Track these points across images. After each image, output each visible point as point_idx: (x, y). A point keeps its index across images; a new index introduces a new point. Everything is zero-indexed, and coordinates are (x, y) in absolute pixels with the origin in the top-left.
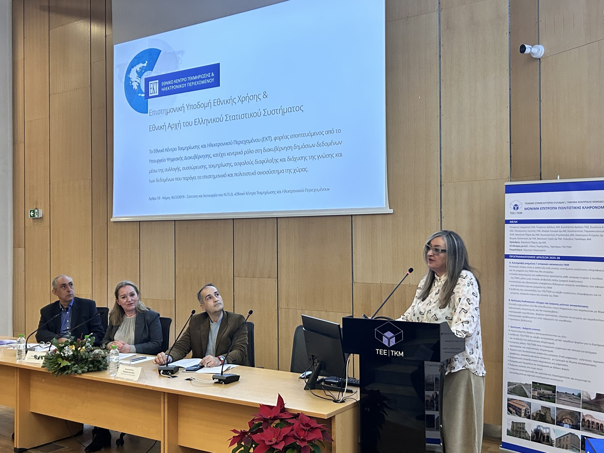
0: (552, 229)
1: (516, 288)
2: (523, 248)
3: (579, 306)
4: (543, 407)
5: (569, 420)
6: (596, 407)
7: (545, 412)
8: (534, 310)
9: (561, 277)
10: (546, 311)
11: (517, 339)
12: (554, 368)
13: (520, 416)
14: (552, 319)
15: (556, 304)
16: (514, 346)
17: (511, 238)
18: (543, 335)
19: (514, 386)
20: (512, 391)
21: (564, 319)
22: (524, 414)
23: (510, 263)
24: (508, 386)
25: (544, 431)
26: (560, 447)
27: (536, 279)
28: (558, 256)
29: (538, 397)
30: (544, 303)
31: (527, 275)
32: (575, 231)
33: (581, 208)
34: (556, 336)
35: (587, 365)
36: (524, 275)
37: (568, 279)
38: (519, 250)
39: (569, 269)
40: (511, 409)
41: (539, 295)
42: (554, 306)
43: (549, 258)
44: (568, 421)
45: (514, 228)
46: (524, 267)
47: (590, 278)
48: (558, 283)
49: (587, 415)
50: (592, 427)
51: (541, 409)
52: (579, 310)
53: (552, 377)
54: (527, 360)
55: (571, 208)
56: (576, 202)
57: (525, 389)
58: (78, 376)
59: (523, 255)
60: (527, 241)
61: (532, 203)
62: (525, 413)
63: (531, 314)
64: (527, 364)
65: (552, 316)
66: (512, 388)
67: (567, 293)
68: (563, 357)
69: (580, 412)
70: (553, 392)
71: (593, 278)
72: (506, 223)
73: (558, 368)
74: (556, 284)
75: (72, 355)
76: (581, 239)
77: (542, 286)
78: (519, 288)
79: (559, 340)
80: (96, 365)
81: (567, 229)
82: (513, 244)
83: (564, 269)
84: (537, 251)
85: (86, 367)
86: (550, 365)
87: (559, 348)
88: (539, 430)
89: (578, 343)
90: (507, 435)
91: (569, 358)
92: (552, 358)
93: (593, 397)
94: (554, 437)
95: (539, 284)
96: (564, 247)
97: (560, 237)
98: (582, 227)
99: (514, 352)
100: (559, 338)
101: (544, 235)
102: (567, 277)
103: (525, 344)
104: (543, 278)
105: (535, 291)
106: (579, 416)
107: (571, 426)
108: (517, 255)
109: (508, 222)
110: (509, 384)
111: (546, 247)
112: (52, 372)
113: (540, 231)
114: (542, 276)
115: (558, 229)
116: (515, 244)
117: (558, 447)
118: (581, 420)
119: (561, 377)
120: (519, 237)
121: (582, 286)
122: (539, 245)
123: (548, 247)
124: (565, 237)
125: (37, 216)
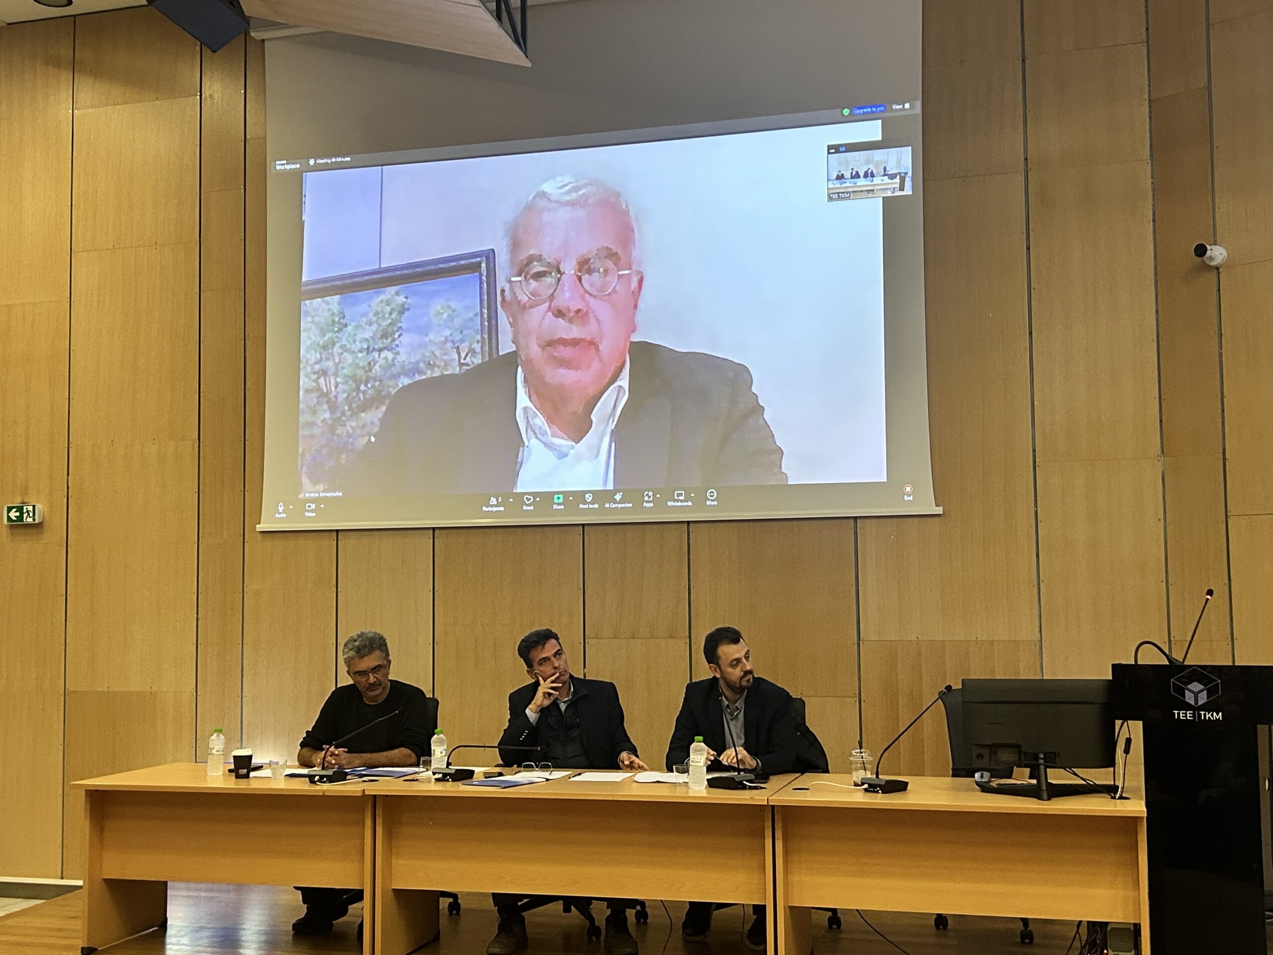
125: (30, 520)
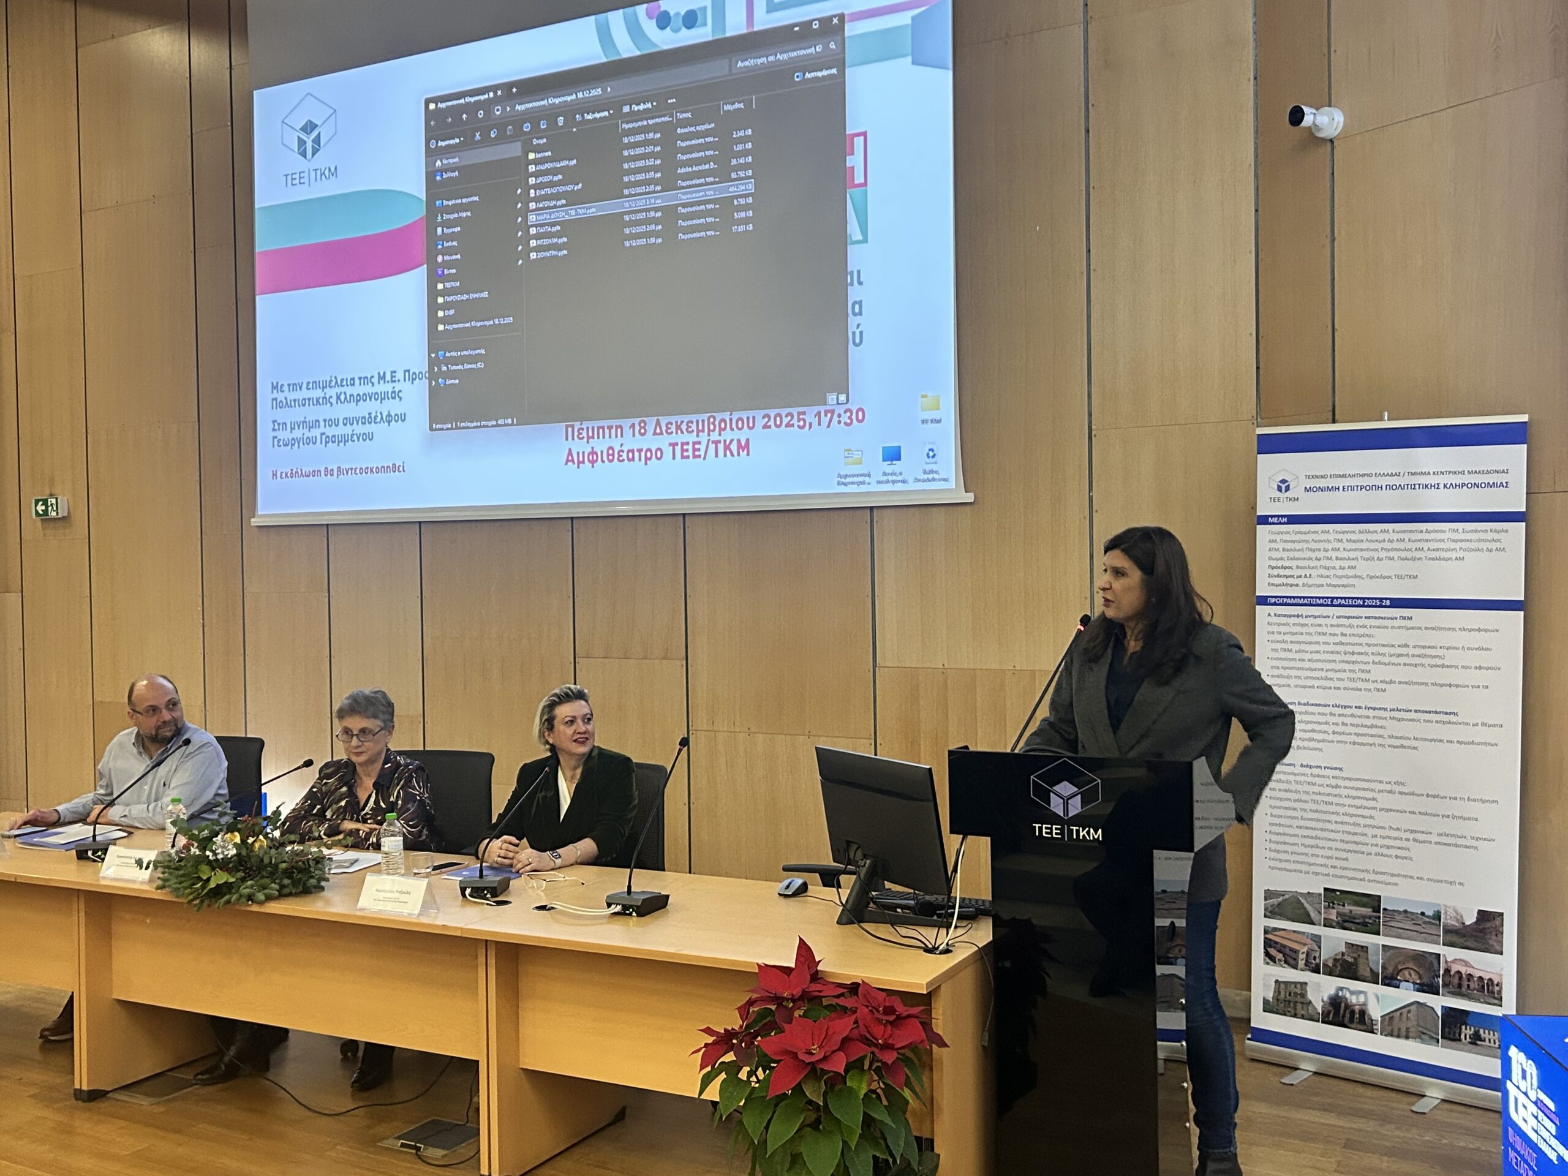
0: (1370, 537)
1: (1286, 673)
2: (1300, 581)
3: (1436, 712)
4: (1350, 945)
5: (1413, 973)
6: (1477, 941)
7: (1356, 955)
8: (1327, 723)
9: (1393, 646)
10: (1358, 726)
11: (1286, 791)
12: (1376, 854)
13: (1295, 967)
14: (1372, 742)
15: (1380, 709)
16: (1279, 808)
17: (1270, 558)
18: (1350, 779)
19: (1281, 899)
20: (1277, 910)
21: (1398, 742)
22: (1304, 962)
23: (1269, 615)
24: (1266, 899)
25: (1354, 999)
26: (1391, 1035)
27: (1332, 653)
28: (1386, 599)
29: (1338, 922)
30: (1351, 707)
31: (1310, 643)
32: (1427, 541)
33: (1441, 486)
34: (1381, 782)
35: (1456, 846)
36: (1304, 643)
37: (1411, 651)
38: (1292, 585)
39: (1412, 628)
40: (1272, 951)
41: (1339, 688)
42: (1377, 713)
43: (1363, 603)
44: (1410, 975)
45: (1278, 533)
46: (1303, 625)
47: (1463, 647)
48: (1386, 660)
49: (1456, 960)
50: (1468, 986)
51: (1344, 950)
52: (1437, 722)
53: (1372, 877)
54: (1312, 838)
55: (1417, 486)
56: (1429, 473)
57: (1307, 905)
58: (255, 908)
59: (1300, 598)
60: (1312, 564)
61: (1322, 477)
62: (1307, 961)
63: (1320, 732)
64: (1312, 847)
65: (1372, 736)
66: (1276, 903)
67: (1406, 683)
68: (1398, 829)
69: (1439, 955)
70: (1374, 911)
71: (1469, 649)
72: (1258, 524)
73: (1386, 856)
74: (1380, 663)
75: (235, 855)
76: (1440, 559)
77: (1347, 667)
78: (1293, 673)
79: (1390, 792)
80: (300, 879)
81: (1406, 536)
82: (1275, 572)
83: (1399, 627)
84: (1335, 586)
85: (273, 885)
86: (1369, 849)
87: (1387, 810)
88: (1341, 998)
89: (1434, 797)
90: (1264, 1011)
91: (1412, 832)
92: (1370, 832)
93: (1470, 919)
94: (1376, 1012)
95: (1340, 662)
96: (1399, 577)
97: (1391, 554)
98: (1444, 532)
99: (1282, 821)
100: (1388, 787)
101: (1352, 550)
102: (1408, 646)
103: (1307, 802)
104: (1350, 649)
105: (1331, 679)
106: (1436, 964)
107: (1417, 986)
108: (1287, 597)
109: (1264, 520)
110: (1269, 894)
111: (1356, 577)
112: (185, 901)
113: (1341, 541)
114: (1347, 644)
115: (1386, 536)
116: (1282, 572)
117: (1386, 1035)
118: (1442, 972)
119: (1393, 875)
120: (1291, 554)
121: (1443, 666)
122: (1340, 573)
123: (1360, 577)
124: (1403, 554)
125: (54, 514)
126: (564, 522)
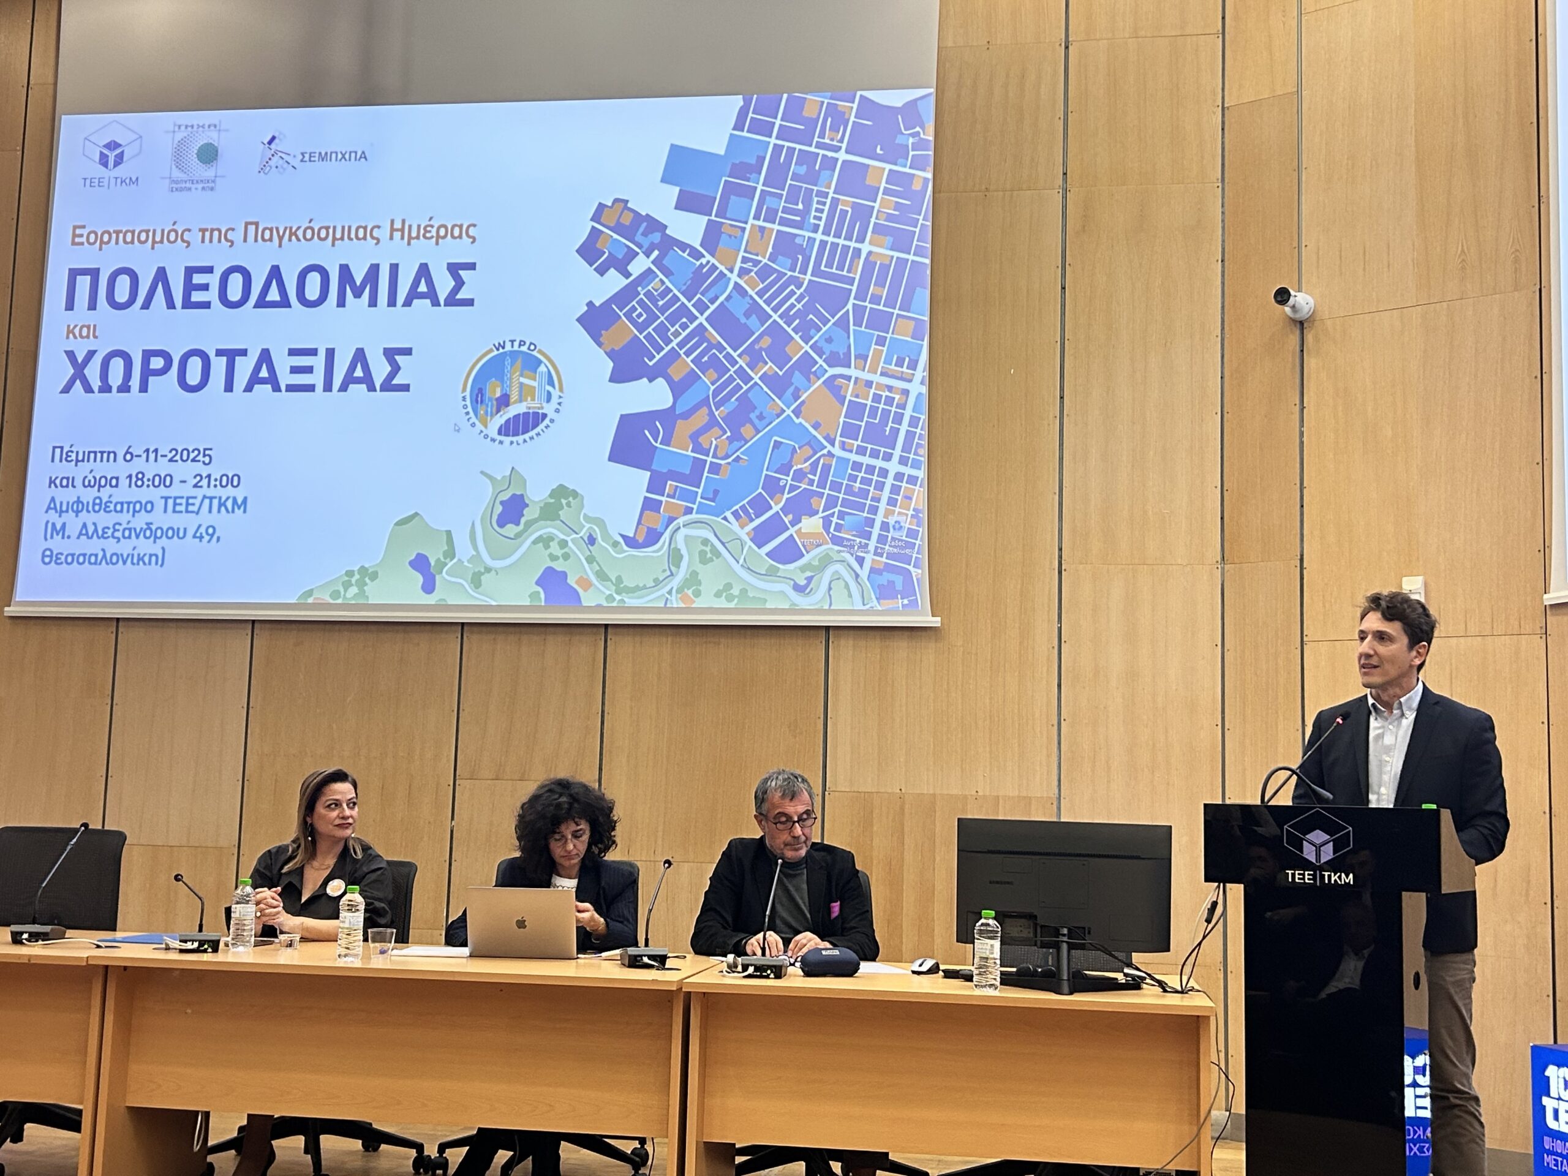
126: (453, 628)
